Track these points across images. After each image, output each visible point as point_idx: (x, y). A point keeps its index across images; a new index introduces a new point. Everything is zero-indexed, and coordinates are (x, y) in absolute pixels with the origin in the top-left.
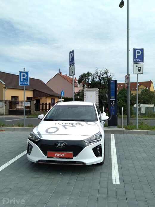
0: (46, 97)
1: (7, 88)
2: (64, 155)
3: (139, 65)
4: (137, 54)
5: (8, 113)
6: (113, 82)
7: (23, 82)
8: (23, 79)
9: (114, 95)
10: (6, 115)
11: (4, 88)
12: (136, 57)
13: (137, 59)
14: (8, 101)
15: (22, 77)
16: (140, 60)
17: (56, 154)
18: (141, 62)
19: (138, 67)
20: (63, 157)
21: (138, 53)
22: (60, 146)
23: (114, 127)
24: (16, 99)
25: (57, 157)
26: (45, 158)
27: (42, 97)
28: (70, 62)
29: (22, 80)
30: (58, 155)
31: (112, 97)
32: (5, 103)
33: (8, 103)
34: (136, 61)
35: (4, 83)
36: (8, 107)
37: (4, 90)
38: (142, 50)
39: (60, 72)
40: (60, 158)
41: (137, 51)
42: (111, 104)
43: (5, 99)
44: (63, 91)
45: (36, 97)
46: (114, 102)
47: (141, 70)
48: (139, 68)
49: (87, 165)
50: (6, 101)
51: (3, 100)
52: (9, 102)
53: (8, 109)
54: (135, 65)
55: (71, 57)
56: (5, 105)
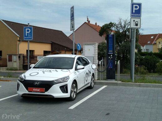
0: (66, 51)
1: (22, 41)
2: (39, 90)
3: (136, 20)
4: (134, 9)
5: (22, 68)
6: (111, 36)
7: (27, 36)
8: (27, 33)
9: (112, 49)
10: (20, 70)
11: (18, 41)
12: (134, 12)
13: (134, 13)
14: (22, 55)
15: (27, 32)
16: (137, 15)
17: (34, 89)
18: (139, 16)
19: (135, 22)
20: (38, 92)
21: (136, 7)
22: (37, 84)
23: (112, 80)
24: (32, 53)
25: (34, 91)
26: (27, 92)
27: (61, 51)
28: (71, 17)
29: (26, 35)
30: (35, 90)
31: (110, 51)
32: (19, 57)
33: (22, 57)
34: (133, 16)
35: (19, 36)
36: (22, 61)
37: (18, 42)
38: (140, 5)
39: (88, 20)
40: (36, 92)
41: (134, 6)
42: (109, 57)
43: (20, 53)
44: (79, 45)
45: (54, 51)
46: (111, 55)
47: (139, 25)
48: (137, 23)
49: (55, 97)
50: (20, 55)
51: (18, 54)
52: (24, 56)
53: (22, 63)
54: (133, 19)
55: (72, 13)
56: (19, 60)
